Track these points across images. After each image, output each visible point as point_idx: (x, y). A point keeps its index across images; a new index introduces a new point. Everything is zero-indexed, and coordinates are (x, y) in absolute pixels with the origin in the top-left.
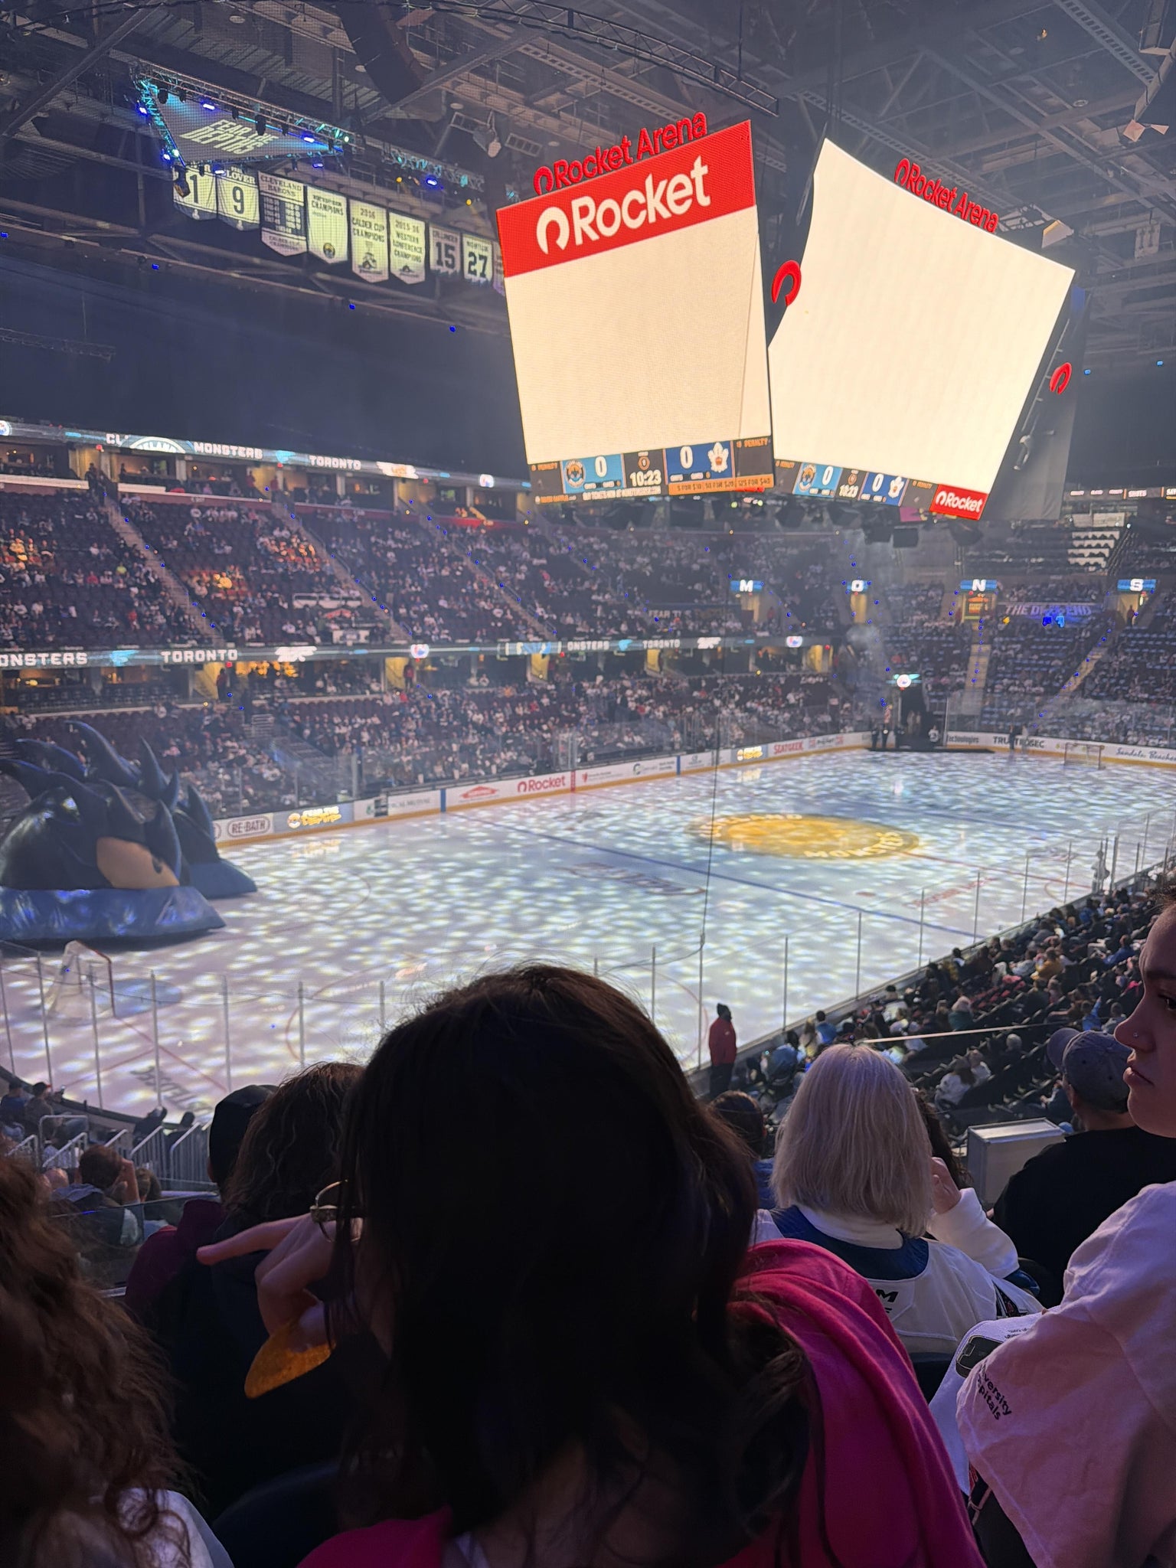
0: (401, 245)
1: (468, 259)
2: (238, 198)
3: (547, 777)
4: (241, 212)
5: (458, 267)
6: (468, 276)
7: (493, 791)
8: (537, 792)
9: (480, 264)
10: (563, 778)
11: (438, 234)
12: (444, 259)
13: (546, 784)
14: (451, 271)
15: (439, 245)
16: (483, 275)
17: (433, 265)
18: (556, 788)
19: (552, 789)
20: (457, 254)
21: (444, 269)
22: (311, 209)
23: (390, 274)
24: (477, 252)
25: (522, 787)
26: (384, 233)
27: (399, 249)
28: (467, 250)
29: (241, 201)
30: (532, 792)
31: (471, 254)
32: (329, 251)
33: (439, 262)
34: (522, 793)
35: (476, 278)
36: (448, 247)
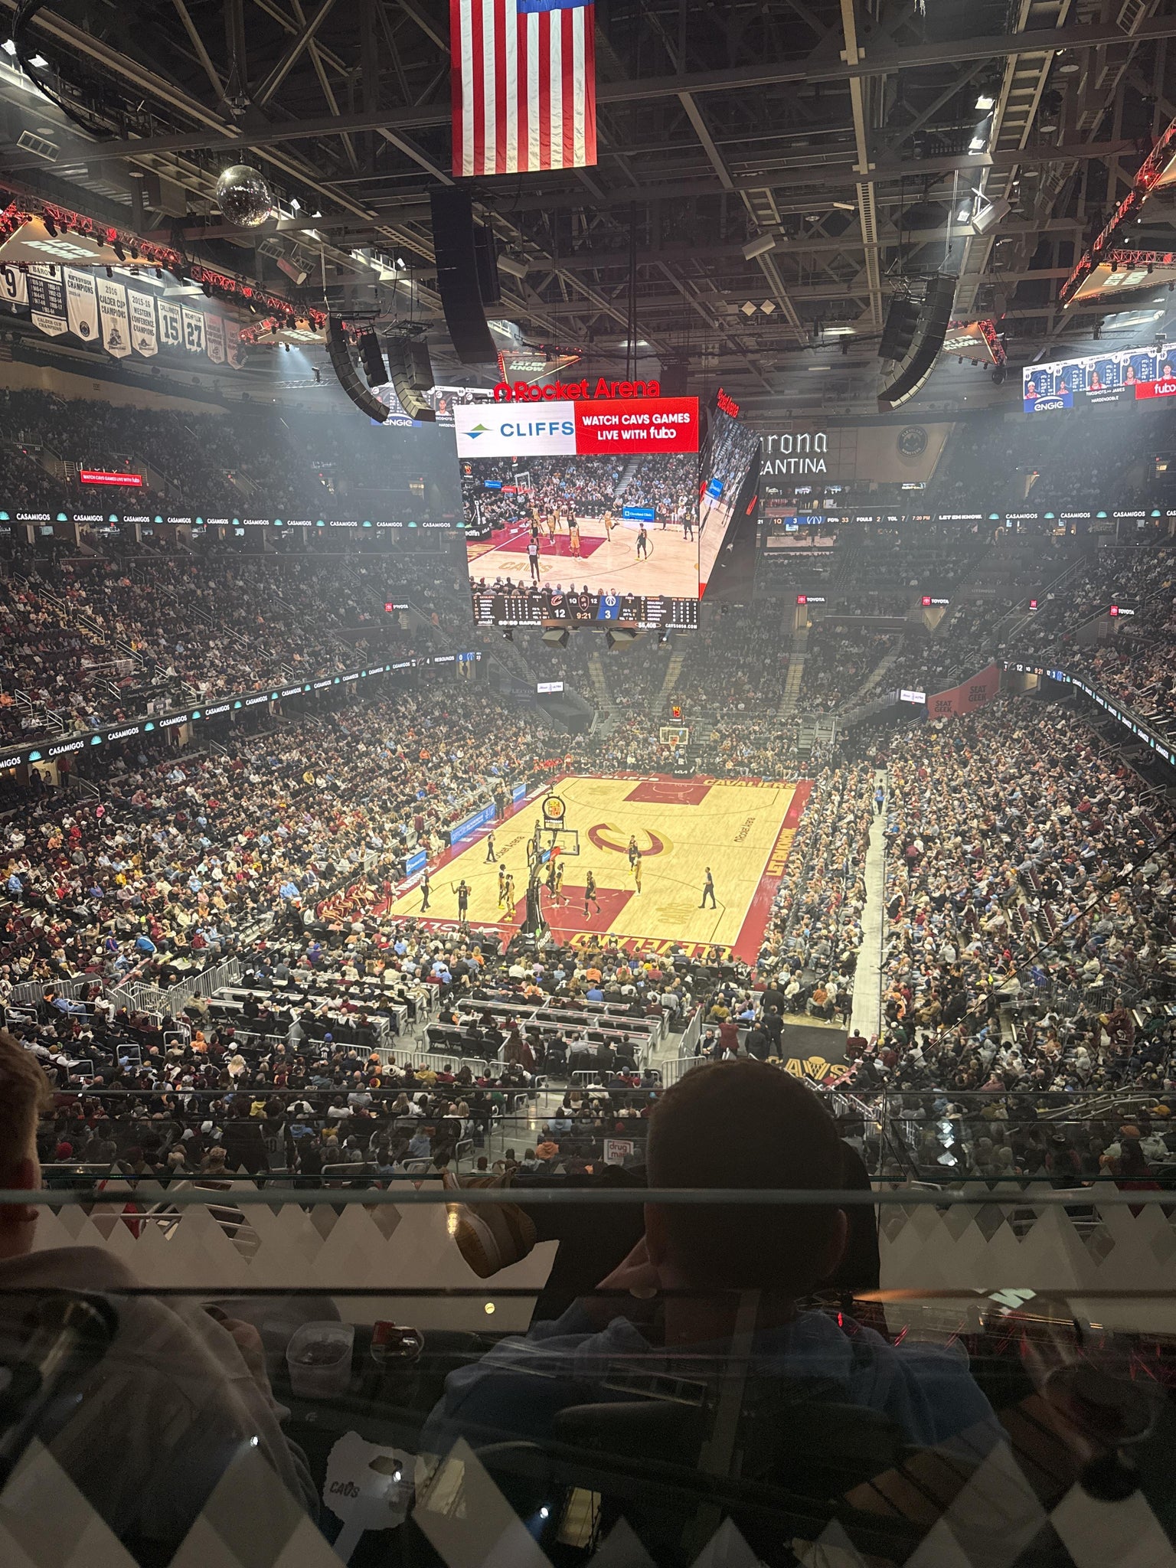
0: (138, 320)
1: (187, 331)
2: (10, 280)
4: (14, 295)
5: (180, 339)
6: (188, 346)
9: (196, 333)
11: (163, 308)
12: (170, 331)
14: (176, 342)
15: (165, 317)
16: (199, 345)
17: (163, 339)
20: (178, 326)
21: (171, 341)
22: (68, 289)
23: (133, 349)
24: (194, 322)
26: (125, 309)
27: (137, 324)
28: (186, 321)
29: (13, 284)
31: (189, 325)
32: (85, 330)
33: (167, 336)
35: (194, 348)
36: (173, 320)
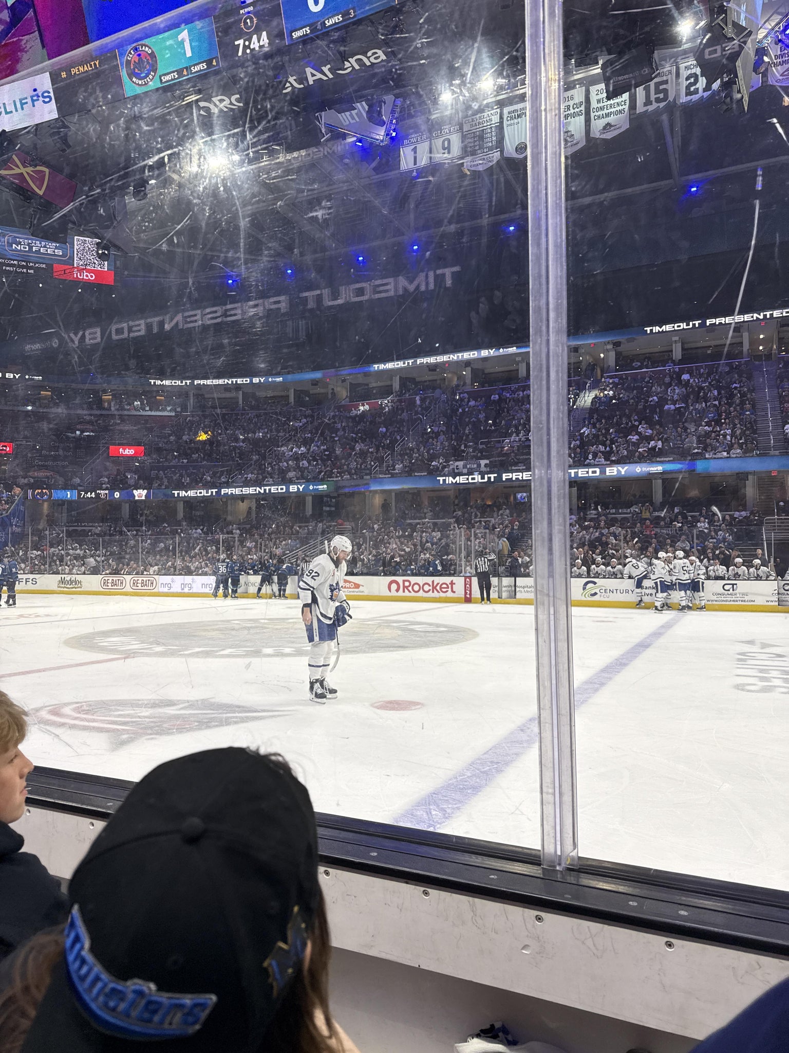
1: (685, 84)
2: (446, 146)
3: (429, 579)
5: (672, 98)
7: (357, 586)
8: (413, 594)
10: (452, 583)
12: (653, 97)
13: (426, 588)
14: (662, 105)
17: (640, 108)
18: (442, 595)
19: (436, 594)
21: (654, 106)
22: (506, 124)
23: (589, 139)
25: (394, 586)
26: (582, 108)
27: (600, 113)
28: (684, 73)
29: (449, 147)
30: (407, 593)
34: (394, 593)
35: (698, 96)
36: (659, 84)
